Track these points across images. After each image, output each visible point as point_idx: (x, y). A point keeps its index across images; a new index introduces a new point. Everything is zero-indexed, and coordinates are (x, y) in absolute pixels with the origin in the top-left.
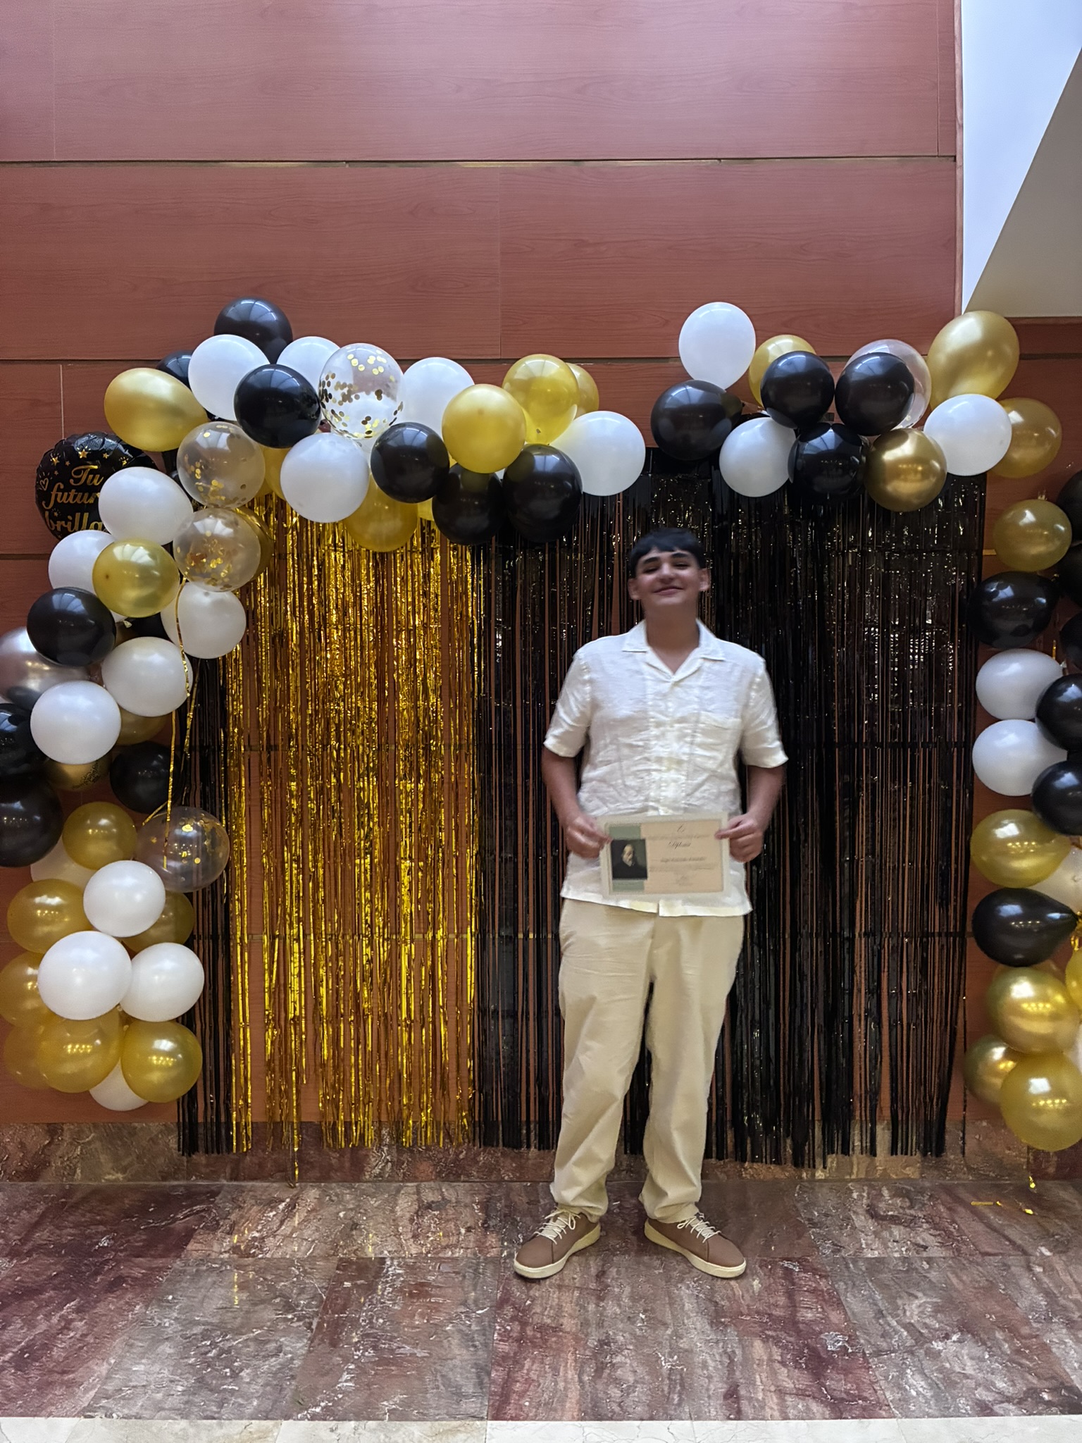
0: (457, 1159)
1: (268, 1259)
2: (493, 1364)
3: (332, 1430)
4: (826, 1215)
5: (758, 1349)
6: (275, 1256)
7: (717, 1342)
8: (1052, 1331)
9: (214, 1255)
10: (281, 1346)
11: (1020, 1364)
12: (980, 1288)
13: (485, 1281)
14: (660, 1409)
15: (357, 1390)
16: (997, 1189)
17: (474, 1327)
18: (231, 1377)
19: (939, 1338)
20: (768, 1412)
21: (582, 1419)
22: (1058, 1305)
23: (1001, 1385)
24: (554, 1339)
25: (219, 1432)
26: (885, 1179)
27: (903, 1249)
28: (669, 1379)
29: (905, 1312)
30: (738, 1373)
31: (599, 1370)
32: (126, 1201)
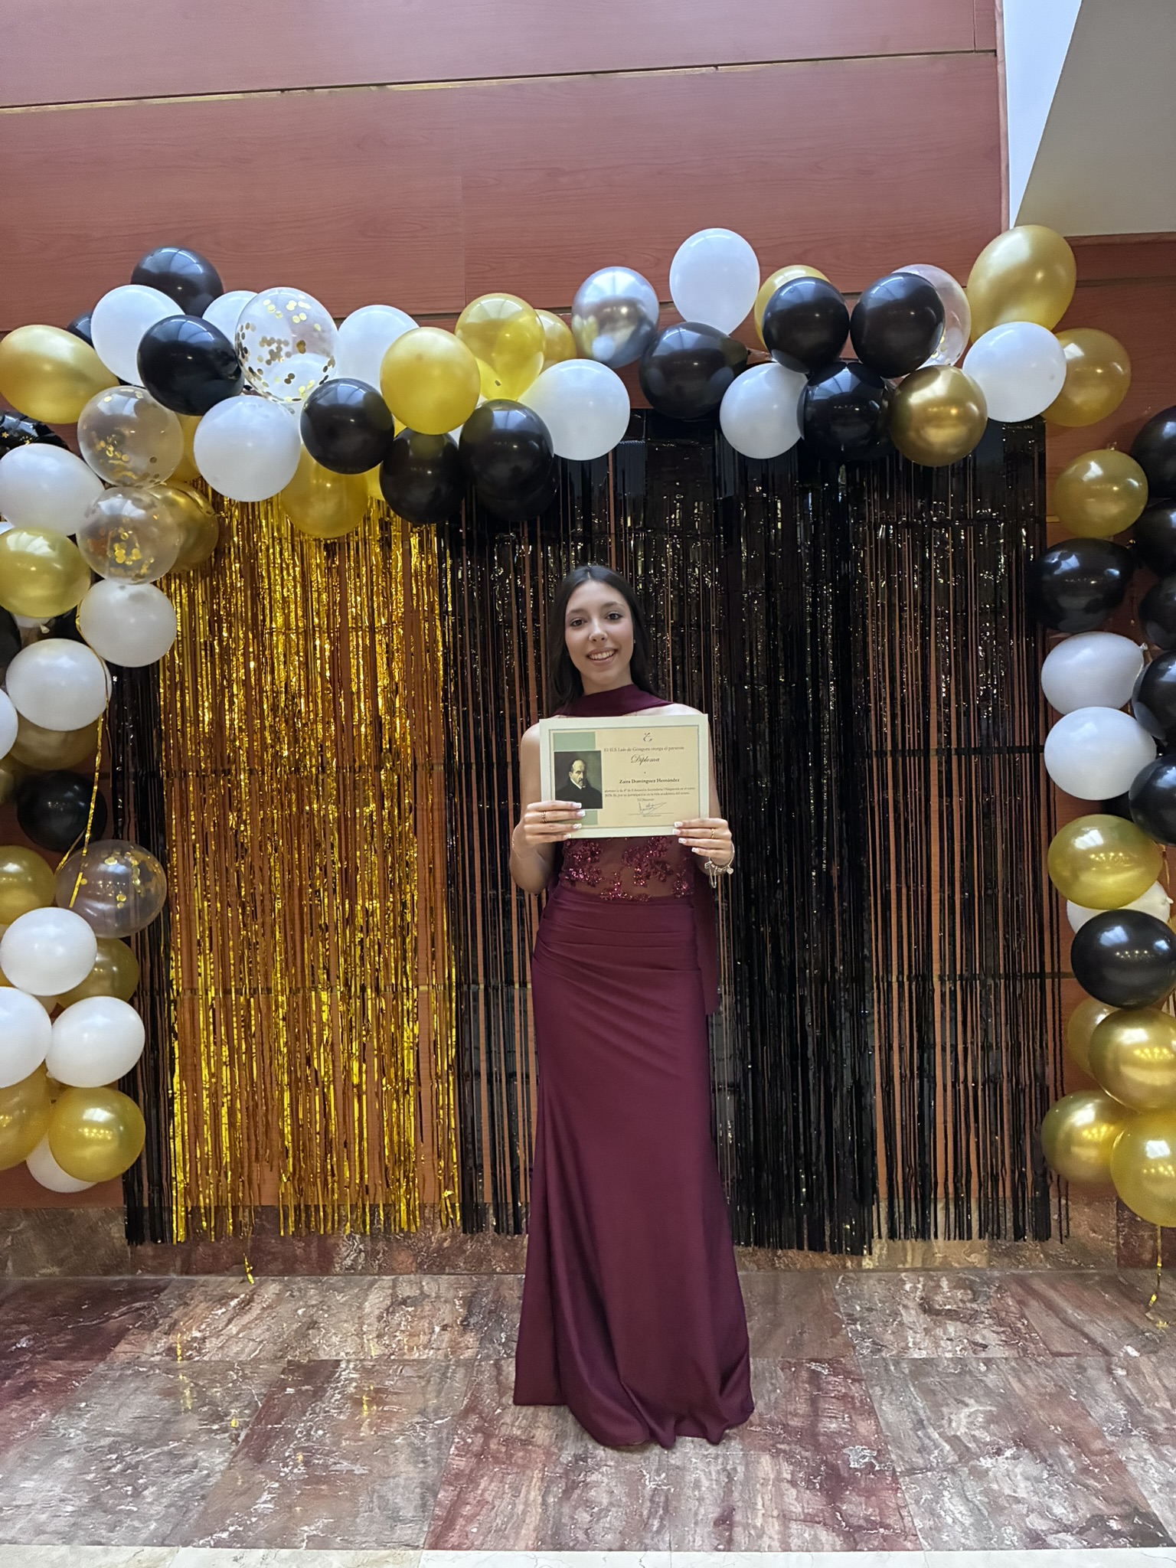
0: (439, 1249)
1: (206, 1362)
2: (443, 1483)
3: (236, 1560)
4: (870, 1310)
5: (766, 1465)
6: (213, 1359)
7: (716, 1458)
8: (1131, 1445)
9: (143, 1358)
10: (196, 1462)
11: (1087, 1487)
12: (1046, 1394)
13: (451, 1387)
14: (635, 1538)
15: (275, 1511)
16: (1082, 1277)
17: (428, 1440)
18: (132, 1496)
19: (988, 1453)
20: (766, 1541)
21: (538, 1549)
22: (1141, 1414)
23: (1059, 1510)
24: (521, 1454)
25: (102, 1561)
26: (946, 1268)
27: (958, 1349)
28: (652, 1501)
29: (950, 1421)
30: (736, 1494)
31: (567, 1492)
32: (59, 1298)
